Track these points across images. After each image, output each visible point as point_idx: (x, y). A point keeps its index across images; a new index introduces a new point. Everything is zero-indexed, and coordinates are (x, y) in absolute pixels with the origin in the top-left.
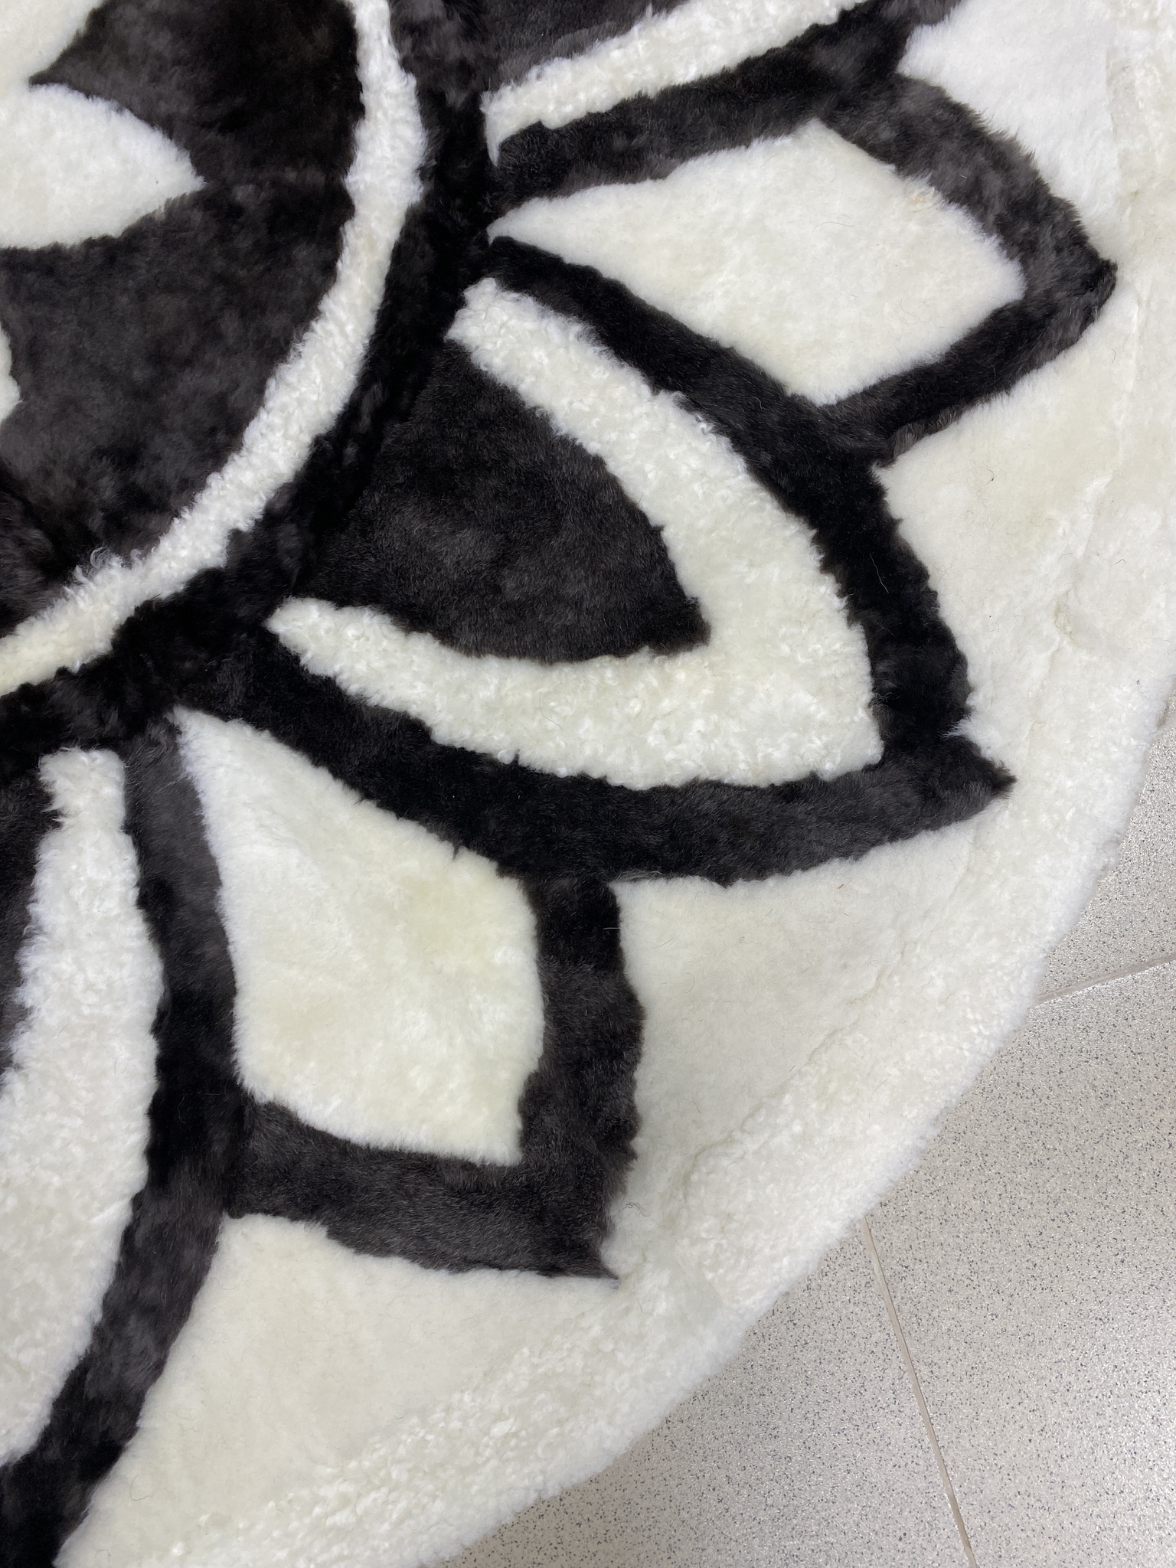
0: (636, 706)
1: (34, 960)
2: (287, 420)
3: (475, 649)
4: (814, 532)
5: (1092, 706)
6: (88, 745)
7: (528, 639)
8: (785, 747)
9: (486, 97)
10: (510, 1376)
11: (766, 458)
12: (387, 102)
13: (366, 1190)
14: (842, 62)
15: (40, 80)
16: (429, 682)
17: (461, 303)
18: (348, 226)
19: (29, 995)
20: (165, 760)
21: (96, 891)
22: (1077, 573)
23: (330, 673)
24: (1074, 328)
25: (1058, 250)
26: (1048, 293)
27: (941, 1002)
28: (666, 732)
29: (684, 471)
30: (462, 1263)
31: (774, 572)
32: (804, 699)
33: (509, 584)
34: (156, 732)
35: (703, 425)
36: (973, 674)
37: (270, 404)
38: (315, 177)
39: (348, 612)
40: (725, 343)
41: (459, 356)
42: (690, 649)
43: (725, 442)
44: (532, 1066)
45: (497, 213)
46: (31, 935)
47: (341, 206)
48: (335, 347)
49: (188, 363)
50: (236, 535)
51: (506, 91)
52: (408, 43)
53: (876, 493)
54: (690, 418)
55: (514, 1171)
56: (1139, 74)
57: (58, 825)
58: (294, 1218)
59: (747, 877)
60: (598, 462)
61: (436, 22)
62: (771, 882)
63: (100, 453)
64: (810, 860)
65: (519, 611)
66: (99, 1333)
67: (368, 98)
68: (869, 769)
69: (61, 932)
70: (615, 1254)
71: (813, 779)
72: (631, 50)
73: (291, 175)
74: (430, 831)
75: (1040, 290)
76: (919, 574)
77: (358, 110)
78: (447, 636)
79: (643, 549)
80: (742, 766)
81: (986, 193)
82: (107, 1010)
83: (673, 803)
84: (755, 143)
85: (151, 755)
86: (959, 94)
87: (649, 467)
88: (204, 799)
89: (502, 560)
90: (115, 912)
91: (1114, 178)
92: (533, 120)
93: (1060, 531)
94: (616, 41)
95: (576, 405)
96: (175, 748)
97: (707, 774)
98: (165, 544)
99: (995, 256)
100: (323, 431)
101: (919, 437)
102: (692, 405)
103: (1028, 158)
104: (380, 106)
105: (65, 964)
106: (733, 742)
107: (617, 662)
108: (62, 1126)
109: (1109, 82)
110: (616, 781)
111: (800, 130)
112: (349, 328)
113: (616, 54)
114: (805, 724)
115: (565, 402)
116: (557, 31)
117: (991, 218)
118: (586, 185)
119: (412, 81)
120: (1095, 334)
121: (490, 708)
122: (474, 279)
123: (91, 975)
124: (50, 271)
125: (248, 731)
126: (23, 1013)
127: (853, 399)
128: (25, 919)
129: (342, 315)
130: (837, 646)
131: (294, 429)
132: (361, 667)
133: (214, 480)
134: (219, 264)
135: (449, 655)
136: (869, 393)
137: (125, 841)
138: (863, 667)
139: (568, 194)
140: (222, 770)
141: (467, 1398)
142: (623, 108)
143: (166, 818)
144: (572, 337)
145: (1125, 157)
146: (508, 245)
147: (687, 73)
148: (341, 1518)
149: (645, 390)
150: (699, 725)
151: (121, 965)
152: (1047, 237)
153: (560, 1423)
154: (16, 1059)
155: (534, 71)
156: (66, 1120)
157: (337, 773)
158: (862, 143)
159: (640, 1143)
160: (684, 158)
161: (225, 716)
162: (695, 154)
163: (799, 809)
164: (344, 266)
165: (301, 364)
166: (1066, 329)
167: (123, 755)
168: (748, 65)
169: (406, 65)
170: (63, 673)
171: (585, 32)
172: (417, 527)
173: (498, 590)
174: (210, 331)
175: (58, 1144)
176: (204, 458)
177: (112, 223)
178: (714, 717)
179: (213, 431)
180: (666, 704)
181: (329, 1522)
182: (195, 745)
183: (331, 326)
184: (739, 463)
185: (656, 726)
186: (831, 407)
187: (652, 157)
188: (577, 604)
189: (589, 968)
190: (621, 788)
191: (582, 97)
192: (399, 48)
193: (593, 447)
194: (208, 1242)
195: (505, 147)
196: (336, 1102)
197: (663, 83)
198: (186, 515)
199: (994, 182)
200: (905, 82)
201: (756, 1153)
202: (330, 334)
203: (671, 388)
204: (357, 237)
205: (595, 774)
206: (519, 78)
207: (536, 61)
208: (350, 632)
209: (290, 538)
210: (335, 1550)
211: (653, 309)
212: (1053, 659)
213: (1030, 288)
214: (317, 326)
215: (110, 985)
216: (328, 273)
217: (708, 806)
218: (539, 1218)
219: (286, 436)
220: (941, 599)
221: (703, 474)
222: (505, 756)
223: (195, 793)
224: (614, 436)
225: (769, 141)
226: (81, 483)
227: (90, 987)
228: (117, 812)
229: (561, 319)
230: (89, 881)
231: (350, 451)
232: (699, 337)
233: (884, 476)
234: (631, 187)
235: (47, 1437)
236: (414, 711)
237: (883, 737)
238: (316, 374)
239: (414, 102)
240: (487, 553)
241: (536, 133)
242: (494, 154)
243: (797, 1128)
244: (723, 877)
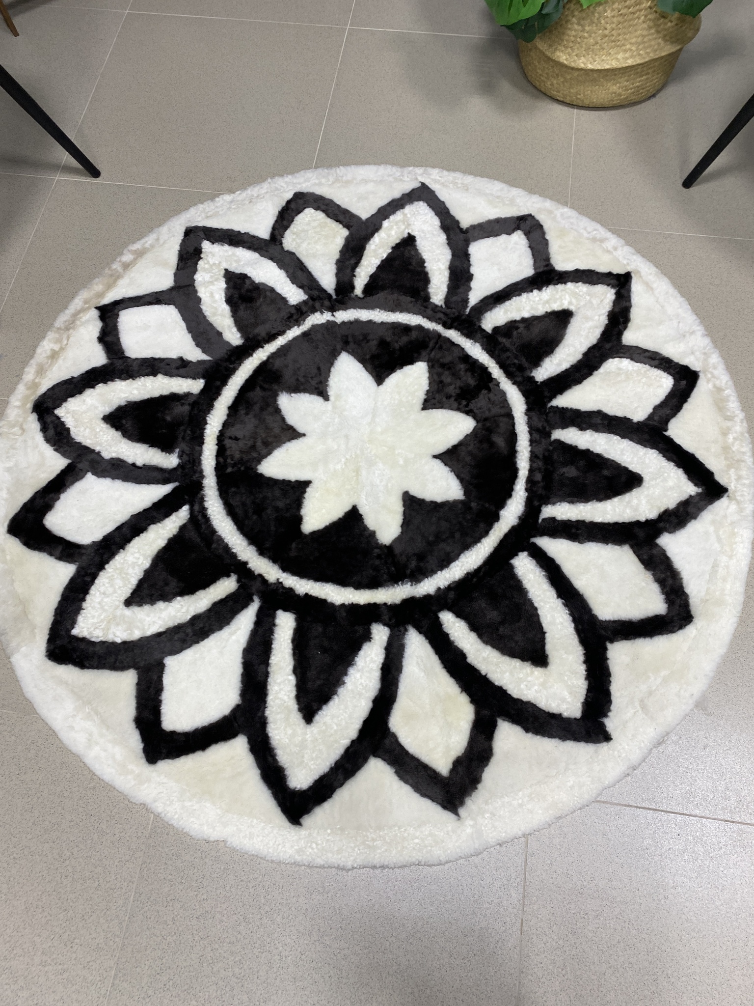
0: (521, 676)
1: (352, 671)
2: (462, 567)
3: (486, 642)
4: (584, 652)
5: (641, 730)
6: (385, 624)
7: (501, 646)
8: (556, 704)
9: (544, 506)
10: (424, 829)
11: (580, 627)
12: (518, 496)
13: (408, 765)
14: (641, 534)
15: (435, 457)
16: (471, 645)
17: (517, 555)
18: (496, 523)
19: (347, 679)
20: (401, 636)
21: (372, 661)
22: (650, 693)
23: (448, 632)
24: (676, 629)
25: (680, 606)
26: (673, 616)
27: (570, 787)
28: (526, 686)
29: (558, 621)
30: (424, 795)
31: (571, 657)
32: (566, 694)
33: (501, 629)
34: (402, 629)
35: (567, 611)
36: (612, 708)
37: (460, 560)
38: (493, 508)
39: (458, 620)
40: (581, 593)
41: (512, 567)
42: (541, 667)
43: (571, 618)
44: (460, 754)
45: (535, 536)
46: (353, 665)
47: (497, 518)
48: (481, 552)
49: (444, 541)
50: (439, 589)
51: (549, 506)
52: (529, 485)
53: (605, 649)
54: (564, 608)
55: (445, 778)
56: (721, 569)
57: (370, 641)
58: (389, 764)
59: (533, 733)
60: (536, 609)
61: (538, 482)
62: (538, 737)
63: (415, 554)
64: (551, 736)
65: (501, 637)
66: (332, 769)
67: (514, 494)
68: (575, 719)
69: (360, 667)
70: (462, 811)
71: (560, 715)
72: (586, 508)
73: (487, 505)
74: (457, 683)
75: (670, 615)
76: (609, 675)
77: (510, 496)
78: (480, 636)
79: (539, 636)
80: (543, 704)
81: (666, 583)
82: (364, 691)
83: (521, 705)
84: (610, 544)
85: (398, 633)
86: (669, 554)
87: (549, 616)
88: (406, 650)
89: (502, 623)
90: (374, 668)
91: (703, 594)
92: (553, 516)
93: (650, 680)
94: (583, 504)
95: (536, 592)
96: (404, 634)
97: (533, 701)
98: (422, 584)
99: (662, 601)
100: (470, 571)
101: (622, 639)
102: (566, 605)
103: (682, 579)
104: (516, 497)
105: (358, 675)
106: (543, 696)
107: (521, 662)
108: (342, 715)
109: (713, 567)
110: (509, 692)
111: (623, 546)
112: (486, 549)
113: (582, 507)
114: (563, 700)
115: (533, 590)
116: (569, 495)
117: (665, 590)
118: (560, 538)
119: (527, 494)
120: (681, 632)
121: (484, 659)
122: (523, 551)
123: (363, 681)
124: (420, 505)
125: (424, 638)
126: (344, 683)
127: (610, 621)
128: (353, 660)
129: (486, 545)
130: (580, 684)
131: (463, 569)
132: (456, 634)
133: (439, 572)
134: (461, 519)
135: (479, 641)
136: (615, 622)
137: (383, 651)
138: (584, 692)
139: (555, 538)
140: (414, 645)
141: (412, 829)
142: (578, 522)
143: (395, 650)
144: (542, 575)
145: (708, 589)
146: (534, 545)
147: (599, 519)
148: (370, 843)
149: (555, 596)
150: (536, 688)
151: (371, 682)
152: (678, 602)
153: (432, 847)
154: (338, 693)
155: (559, 503)
156: (344, 714)
157: (441, 658)
158: (638, 556)
159: (480, 786)
160: (589, 541)
161: (420, 633)
162: (592, 541)
163: (553, 721)
164: (492, 532)
165: (471, 553)
166: (673, 628)
167: (391, 631)
168: (616, 524)
169: (526, 490)
170: (385, 604)
171: (576, 499)
172: (484, 605)
173: (498, 630)
174: (452, 536)
175: (340, 719)
176: (439, 566)
177: (439, 499)
178: (541, 688)
179: (443, 561)
180: (529, 679)
181: (367, 843)
182: (410, 636)
183: (482, 547)
184: (573, 625)
185: (525, 683)
186: (602, 621)
187: (581, 538)
188: (517, 642)
189: (484, 737)
190: (510, 695)
191: (569, 515)
192: (527, 485)
193: (536, 605)
194: (365, 760)
195: (544, 520)
196: (409, 740)
197: (591, 520)
198: (429, 579)
199: (670, 581)
200: (657, 545)
201: (507, 802)
202: (481, 548)
203: (562, 598)
204: (498, 527)
205: (505, 688)
206: (554, 504)
207: (560, 501)
208: (457, 625)
209: (452, 595)
210: (366, 850)
211: (565, 576)
212: (635, 713)
213: (667, 614)
214: (479, 545)
215: (366, 685)
216: (486, 533)
217: (530, 709)
218: (447, 792)
219: (460, 569)
220: (612, 684)
221: (562, 624)
222: (483, 673)
223: (404, 648)
224: (542, 604)
225: (613, 546)
226: (408, 560)
227: (361, 684)
228: (385, 644)
229: (541, 569)
230: (372, 658)
231: (475, 580)
232: (575, 588)
233: (609, 645)
234: (572, 543)
235: (311, 788)
236: (465, 651)
237: (582, 712)
238: (474, 557)
239: (525, 500)
240: (499, 619)
241: (553, 519)
242: (540, 521)
243: (520, 801)
244: (527, 730)
